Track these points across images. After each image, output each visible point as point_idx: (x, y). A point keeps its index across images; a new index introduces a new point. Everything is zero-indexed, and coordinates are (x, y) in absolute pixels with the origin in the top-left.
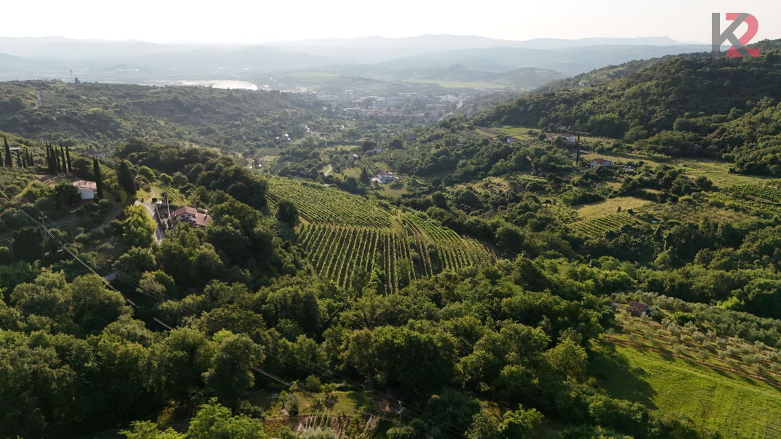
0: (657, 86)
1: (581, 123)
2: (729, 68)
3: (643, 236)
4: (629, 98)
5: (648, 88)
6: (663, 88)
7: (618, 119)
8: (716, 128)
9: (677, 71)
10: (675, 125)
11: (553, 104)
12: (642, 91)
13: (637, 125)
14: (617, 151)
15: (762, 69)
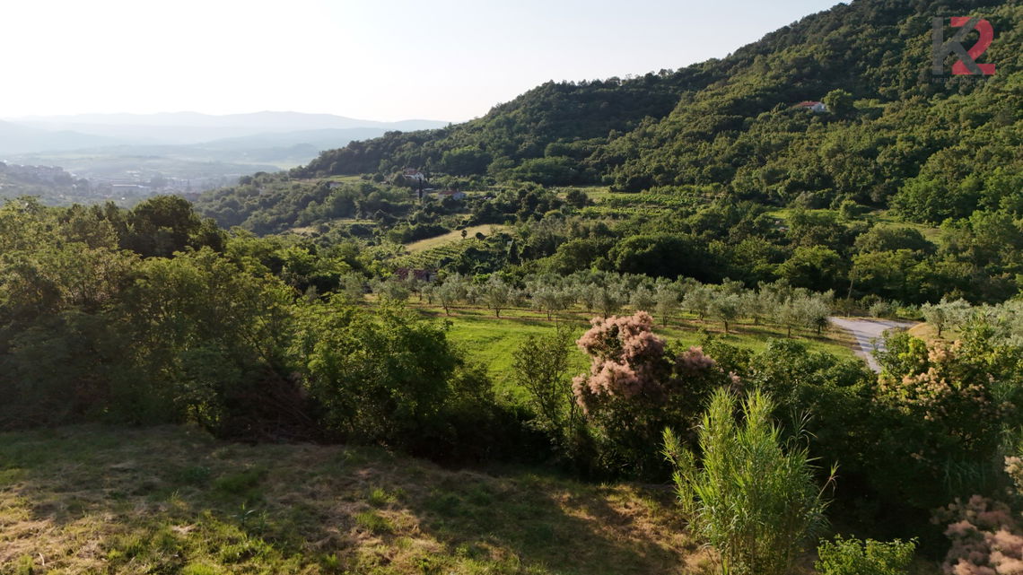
0: (524, 113)
1: (434, 162)
2: (605, 90)
3: (493, 259)
4: (492, 128)
5: (515, 116)
6: (531, 115)
7: (478, 152)
8: (594, 150)
9: (547, 96)
10: (546, 151)
11: (399, 143)
12: (508, 119)
13: (501, 156)
14: (475, 184)
15: (642, 90)
